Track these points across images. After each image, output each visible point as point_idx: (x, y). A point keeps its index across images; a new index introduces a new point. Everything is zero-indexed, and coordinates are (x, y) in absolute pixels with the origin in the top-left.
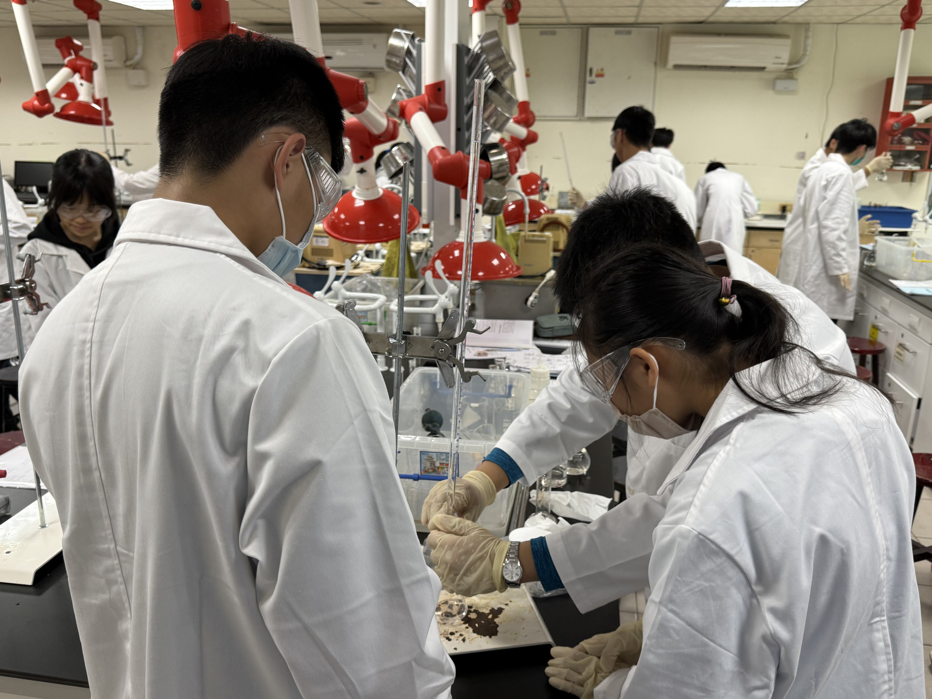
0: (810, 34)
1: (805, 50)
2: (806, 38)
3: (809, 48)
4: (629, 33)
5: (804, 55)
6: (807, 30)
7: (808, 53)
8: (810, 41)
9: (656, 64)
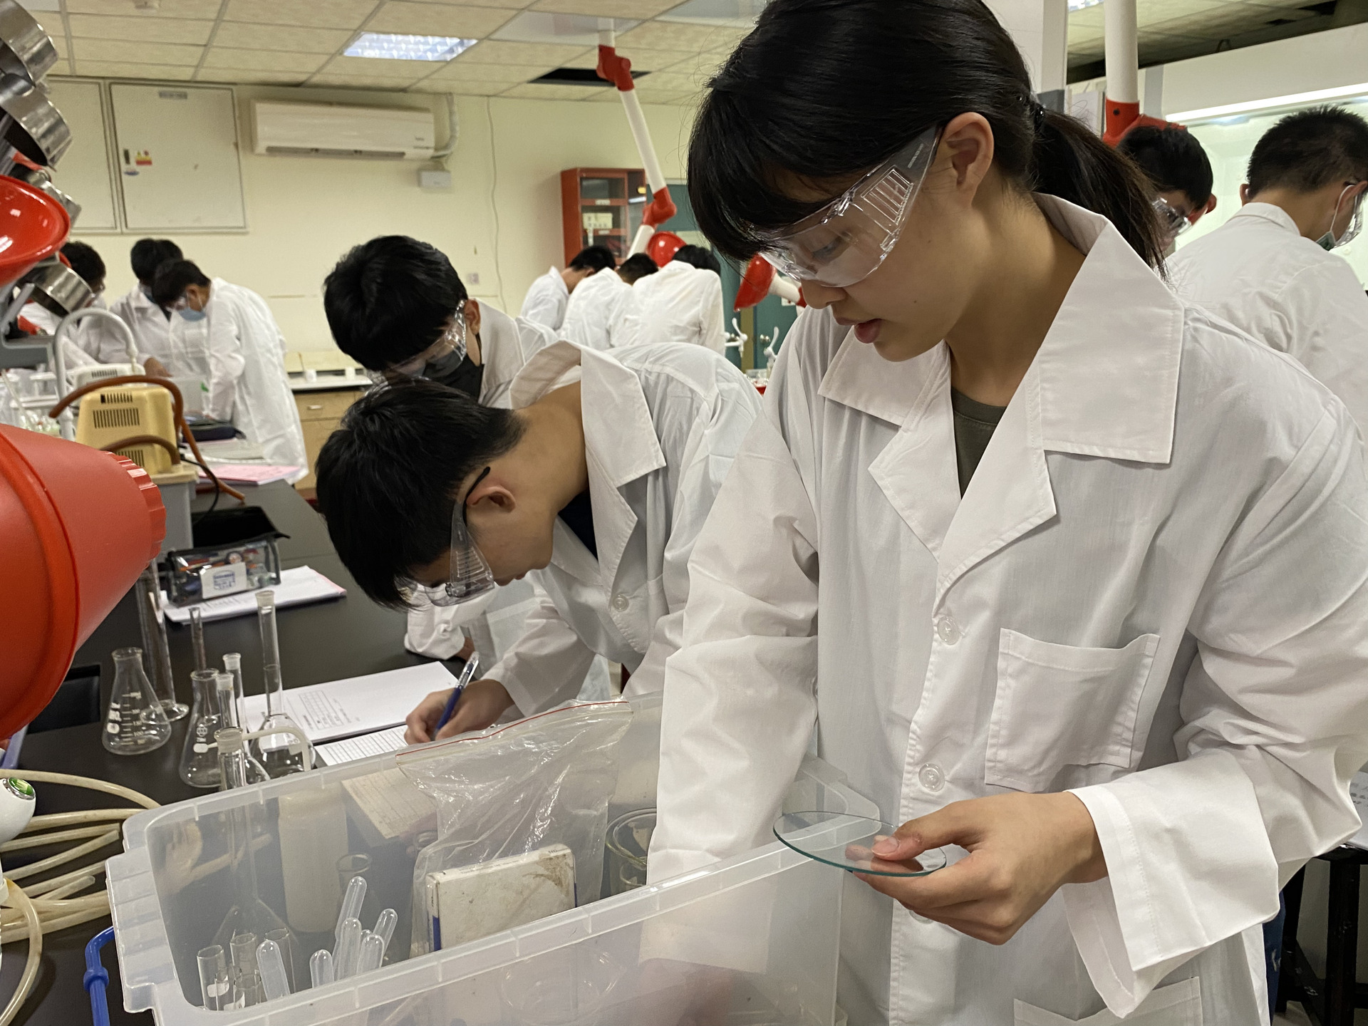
0: (455, 108)
1: (453, 129)
2: (451, 113)
3: (458, 128)
4: (184, 96)
5: (452, 137)
6: (450, 103)
7: (458, 135)
8: (456, 118)
9: (236, 145)
